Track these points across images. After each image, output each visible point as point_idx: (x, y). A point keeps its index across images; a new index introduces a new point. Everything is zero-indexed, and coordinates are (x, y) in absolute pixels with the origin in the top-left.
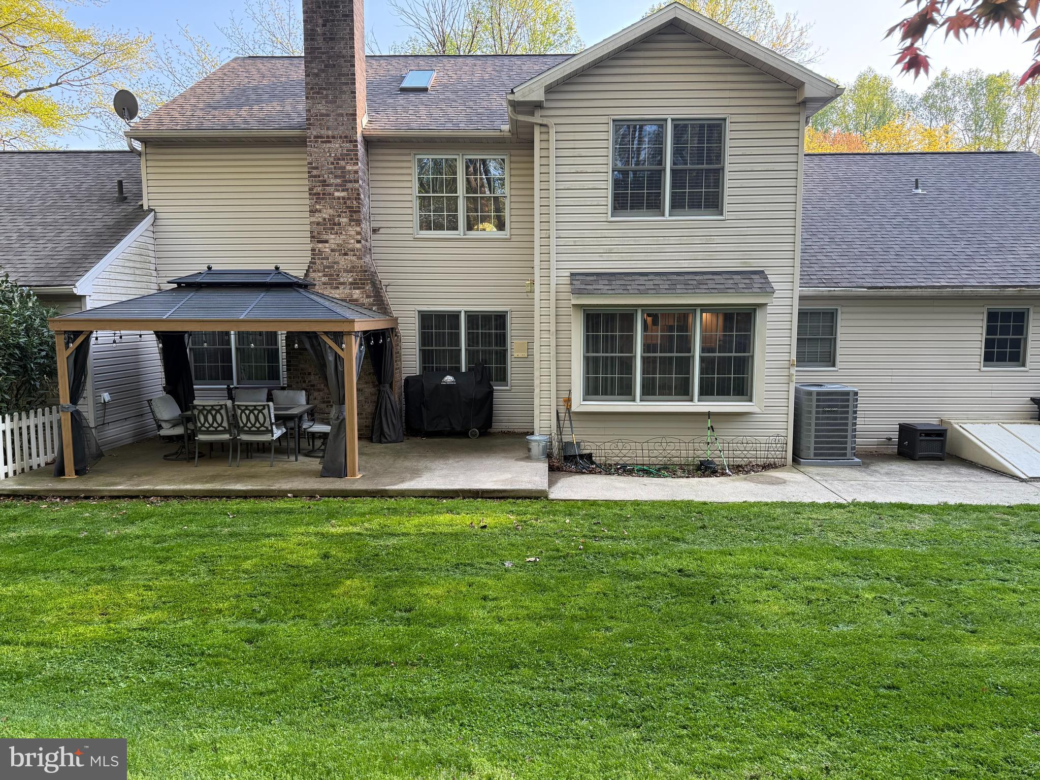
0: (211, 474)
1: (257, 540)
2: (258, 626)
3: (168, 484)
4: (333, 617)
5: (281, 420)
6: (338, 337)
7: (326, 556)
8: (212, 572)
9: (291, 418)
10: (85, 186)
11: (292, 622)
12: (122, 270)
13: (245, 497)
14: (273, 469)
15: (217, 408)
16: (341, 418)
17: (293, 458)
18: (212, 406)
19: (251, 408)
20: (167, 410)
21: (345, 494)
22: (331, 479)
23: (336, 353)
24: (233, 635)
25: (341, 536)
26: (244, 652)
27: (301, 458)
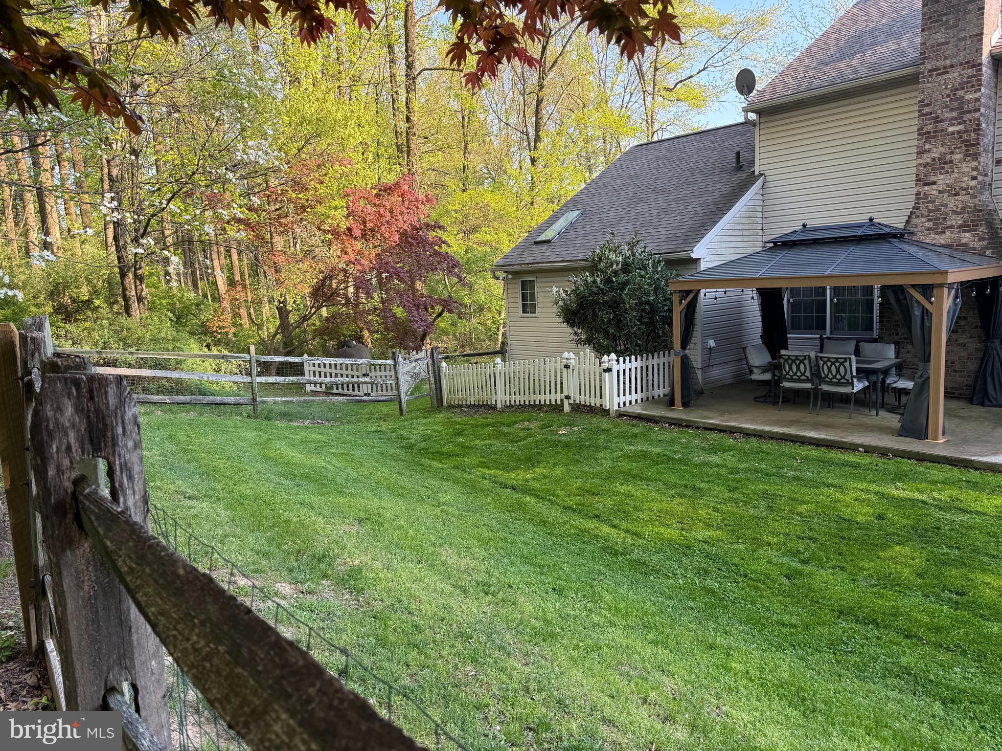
0: (790, 419)
1: (817, 487)
2: (799, 566)
3: (752, 424)
4: (873, 578)
5: (863, 373)
6: (927, 290)
7: (881, 517)
8: (770, 508)
9: (875, 372)
10: (711, 161)
11: (831, 571)
12: (733, 233)
13: (818, 445)
14: (851, 421)
15: (801, 358)
16: (925, 376)
17: (874, 412)
18: (797, 356)
19: (833, 360)
20: (759, 358)
21: (921, 458)
22: (909, 439)
23: (923, 307)
24: (775, 567)
25: (902, 500)
26: (780, 585)
27: (882, 413)
